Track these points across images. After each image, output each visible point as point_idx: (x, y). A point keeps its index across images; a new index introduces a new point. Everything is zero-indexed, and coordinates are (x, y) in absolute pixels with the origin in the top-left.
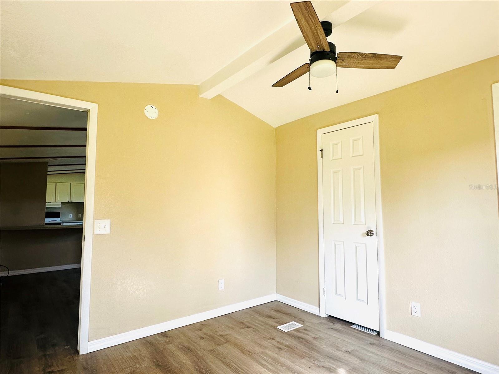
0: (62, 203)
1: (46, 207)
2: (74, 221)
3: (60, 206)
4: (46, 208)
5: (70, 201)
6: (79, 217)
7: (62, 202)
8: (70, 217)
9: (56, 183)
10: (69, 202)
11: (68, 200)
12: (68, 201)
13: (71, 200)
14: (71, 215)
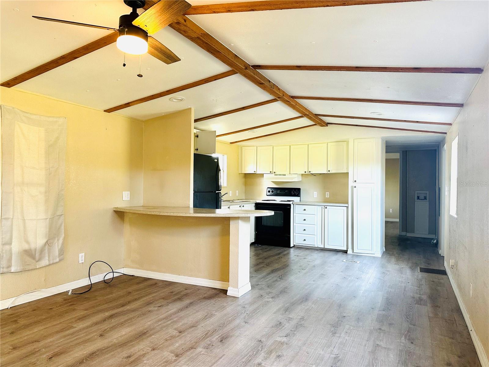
6: (326, 197)
7: (299, 174)
9: (290, 147)
10: (307, 173)
12: (305, 172)
13: (309, 171)
14: (316, 193)
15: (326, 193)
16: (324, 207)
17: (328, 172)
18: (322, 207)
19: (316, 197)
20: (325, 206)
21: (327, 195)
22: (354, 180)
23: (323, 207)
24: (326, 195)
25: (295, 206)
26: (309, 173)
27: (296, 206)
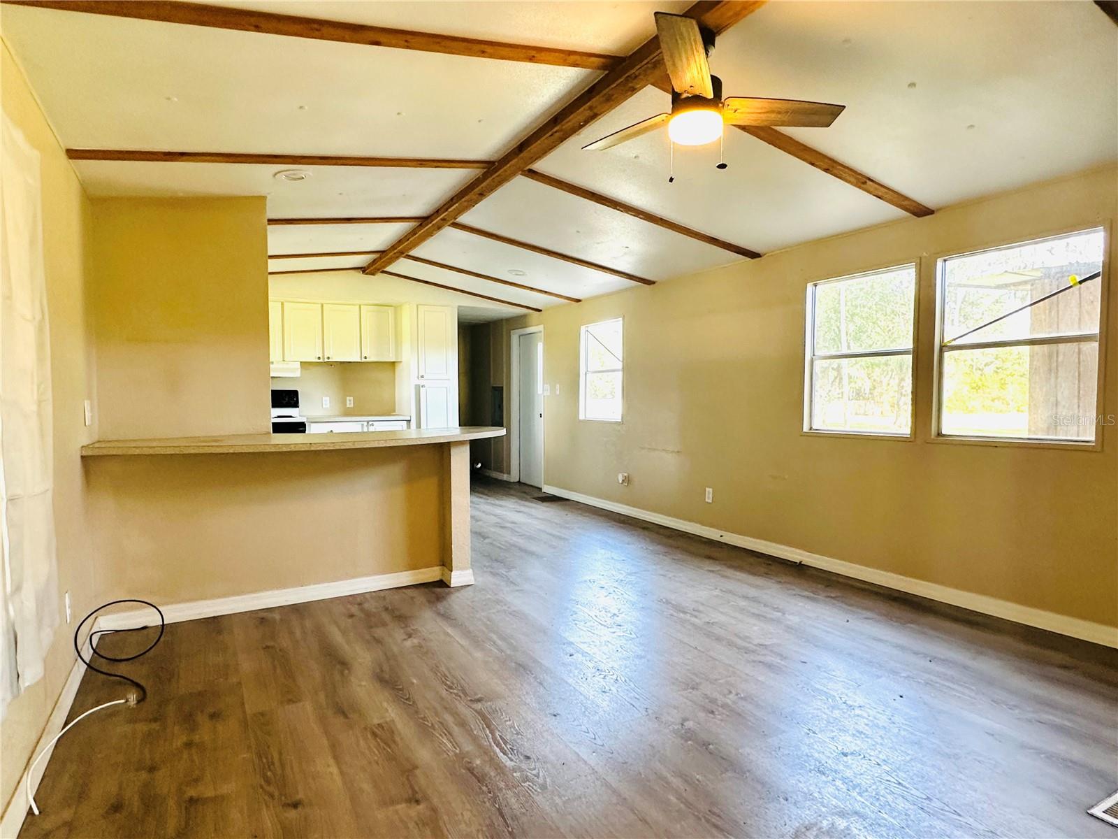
0: (304, 364)
1: (272, 374)
2: (338, 416)
3: (298, 374)
4: (272, 377)
5: (324, 359)
6: (348, 406)
7: (301, 362)
8: (326, 405)
9: (282, 304)
10: (321, 360)
11: (318, 356)
12: (319, 358)
13: (326, 357)
14: (328, 399)
15: (348, 398)
16: (368, 423)
17: (364, 360)
18: (363, 425)
19: (328, 406)
20: (370, 423)
21: (350, 402)
22: (420, 375)
23: (365, 423)
24: (348, 402)
25: (310, 425)
26: (326, 360)
27: (312, 425)
